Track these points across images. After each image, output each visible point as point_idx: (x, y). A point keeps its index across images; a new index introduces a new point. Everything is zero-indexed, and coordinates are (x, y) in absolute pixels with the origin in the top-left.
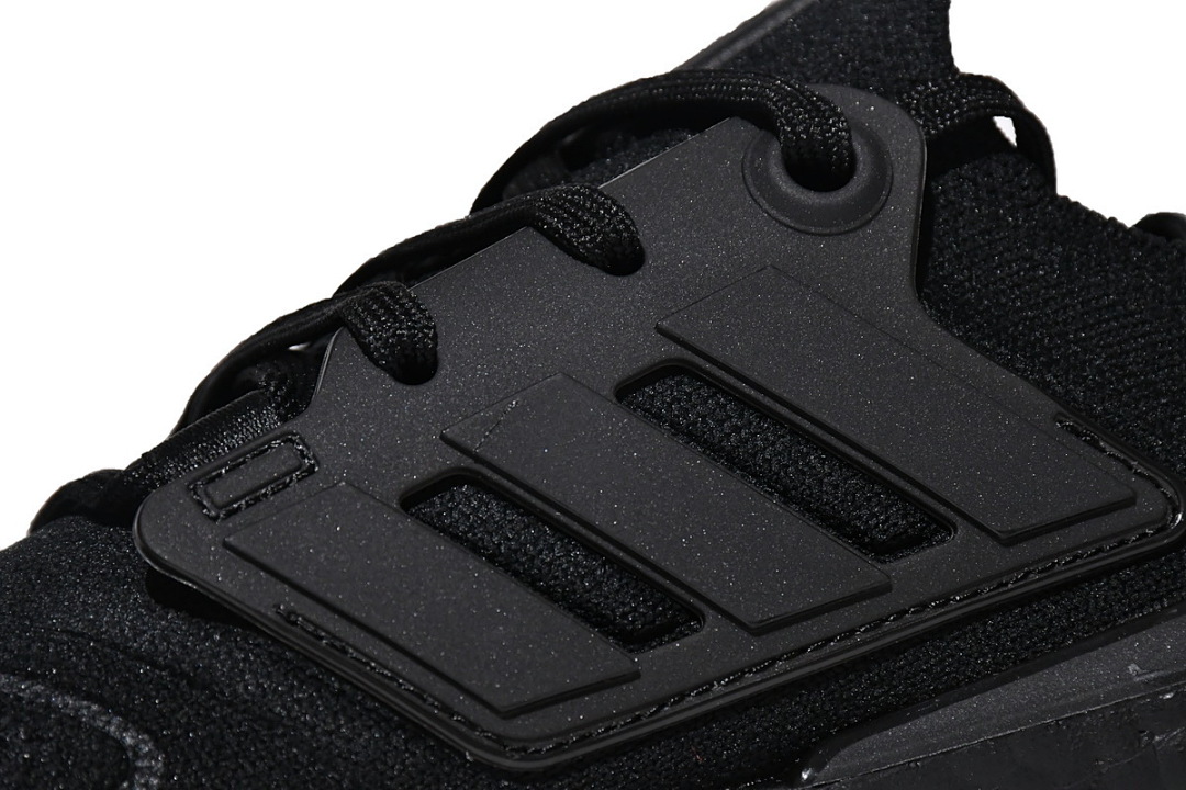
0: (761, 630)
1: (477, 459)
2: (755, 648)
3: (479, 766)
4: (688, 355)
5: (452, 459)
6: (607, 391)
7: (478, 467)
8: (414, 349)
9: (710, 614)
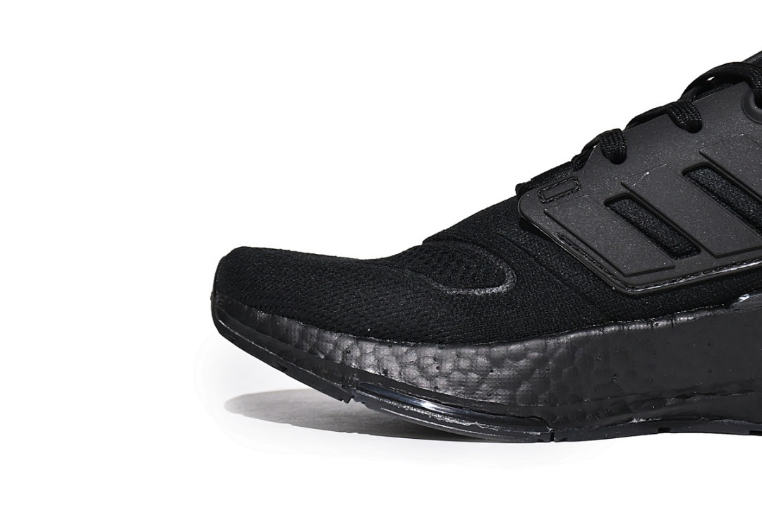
0: (718, 257)
1: (631, 191)
2: (716, 263)
3: (617, 291)
4: (711, 163)
5: (623, 190)
6: (680, 172)
7: (632, 194)
8: (619, 152)
9: (703, 250)
